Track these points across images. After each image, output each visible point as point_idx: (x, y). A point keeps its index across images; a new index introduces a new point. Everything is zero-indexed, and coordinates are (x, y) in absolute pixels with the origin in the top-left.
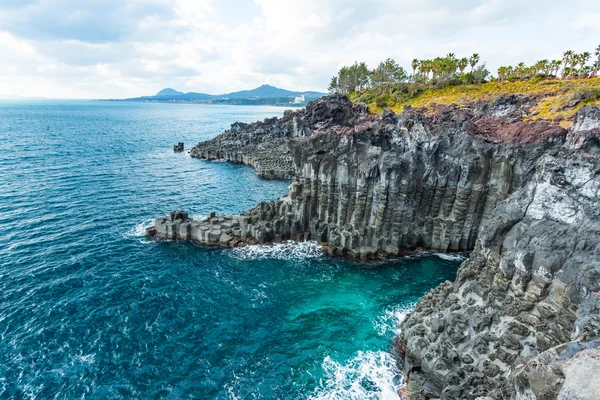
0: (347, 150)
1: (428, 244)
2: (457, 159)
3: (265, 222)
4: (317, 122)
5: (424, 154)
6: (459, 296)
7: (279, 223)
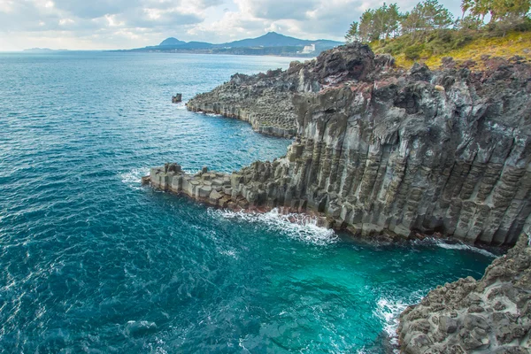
0: (362, 110)
1: (450, 230)
2: (510, 130)
3: (258, 184)
4: (329, 75)
5: (463, 121)
6: (484, 297)
7: (273, 186)
